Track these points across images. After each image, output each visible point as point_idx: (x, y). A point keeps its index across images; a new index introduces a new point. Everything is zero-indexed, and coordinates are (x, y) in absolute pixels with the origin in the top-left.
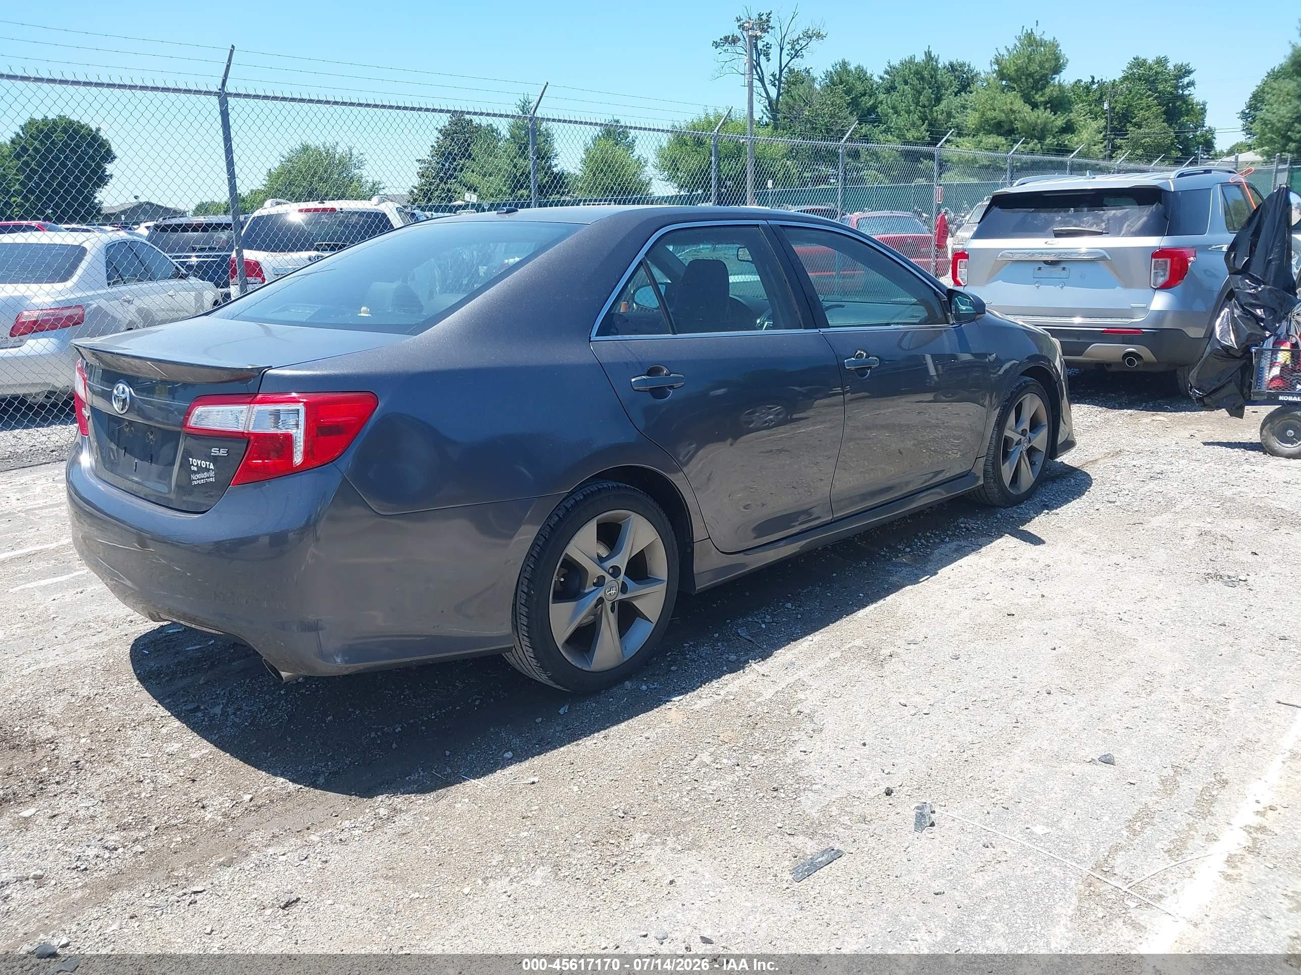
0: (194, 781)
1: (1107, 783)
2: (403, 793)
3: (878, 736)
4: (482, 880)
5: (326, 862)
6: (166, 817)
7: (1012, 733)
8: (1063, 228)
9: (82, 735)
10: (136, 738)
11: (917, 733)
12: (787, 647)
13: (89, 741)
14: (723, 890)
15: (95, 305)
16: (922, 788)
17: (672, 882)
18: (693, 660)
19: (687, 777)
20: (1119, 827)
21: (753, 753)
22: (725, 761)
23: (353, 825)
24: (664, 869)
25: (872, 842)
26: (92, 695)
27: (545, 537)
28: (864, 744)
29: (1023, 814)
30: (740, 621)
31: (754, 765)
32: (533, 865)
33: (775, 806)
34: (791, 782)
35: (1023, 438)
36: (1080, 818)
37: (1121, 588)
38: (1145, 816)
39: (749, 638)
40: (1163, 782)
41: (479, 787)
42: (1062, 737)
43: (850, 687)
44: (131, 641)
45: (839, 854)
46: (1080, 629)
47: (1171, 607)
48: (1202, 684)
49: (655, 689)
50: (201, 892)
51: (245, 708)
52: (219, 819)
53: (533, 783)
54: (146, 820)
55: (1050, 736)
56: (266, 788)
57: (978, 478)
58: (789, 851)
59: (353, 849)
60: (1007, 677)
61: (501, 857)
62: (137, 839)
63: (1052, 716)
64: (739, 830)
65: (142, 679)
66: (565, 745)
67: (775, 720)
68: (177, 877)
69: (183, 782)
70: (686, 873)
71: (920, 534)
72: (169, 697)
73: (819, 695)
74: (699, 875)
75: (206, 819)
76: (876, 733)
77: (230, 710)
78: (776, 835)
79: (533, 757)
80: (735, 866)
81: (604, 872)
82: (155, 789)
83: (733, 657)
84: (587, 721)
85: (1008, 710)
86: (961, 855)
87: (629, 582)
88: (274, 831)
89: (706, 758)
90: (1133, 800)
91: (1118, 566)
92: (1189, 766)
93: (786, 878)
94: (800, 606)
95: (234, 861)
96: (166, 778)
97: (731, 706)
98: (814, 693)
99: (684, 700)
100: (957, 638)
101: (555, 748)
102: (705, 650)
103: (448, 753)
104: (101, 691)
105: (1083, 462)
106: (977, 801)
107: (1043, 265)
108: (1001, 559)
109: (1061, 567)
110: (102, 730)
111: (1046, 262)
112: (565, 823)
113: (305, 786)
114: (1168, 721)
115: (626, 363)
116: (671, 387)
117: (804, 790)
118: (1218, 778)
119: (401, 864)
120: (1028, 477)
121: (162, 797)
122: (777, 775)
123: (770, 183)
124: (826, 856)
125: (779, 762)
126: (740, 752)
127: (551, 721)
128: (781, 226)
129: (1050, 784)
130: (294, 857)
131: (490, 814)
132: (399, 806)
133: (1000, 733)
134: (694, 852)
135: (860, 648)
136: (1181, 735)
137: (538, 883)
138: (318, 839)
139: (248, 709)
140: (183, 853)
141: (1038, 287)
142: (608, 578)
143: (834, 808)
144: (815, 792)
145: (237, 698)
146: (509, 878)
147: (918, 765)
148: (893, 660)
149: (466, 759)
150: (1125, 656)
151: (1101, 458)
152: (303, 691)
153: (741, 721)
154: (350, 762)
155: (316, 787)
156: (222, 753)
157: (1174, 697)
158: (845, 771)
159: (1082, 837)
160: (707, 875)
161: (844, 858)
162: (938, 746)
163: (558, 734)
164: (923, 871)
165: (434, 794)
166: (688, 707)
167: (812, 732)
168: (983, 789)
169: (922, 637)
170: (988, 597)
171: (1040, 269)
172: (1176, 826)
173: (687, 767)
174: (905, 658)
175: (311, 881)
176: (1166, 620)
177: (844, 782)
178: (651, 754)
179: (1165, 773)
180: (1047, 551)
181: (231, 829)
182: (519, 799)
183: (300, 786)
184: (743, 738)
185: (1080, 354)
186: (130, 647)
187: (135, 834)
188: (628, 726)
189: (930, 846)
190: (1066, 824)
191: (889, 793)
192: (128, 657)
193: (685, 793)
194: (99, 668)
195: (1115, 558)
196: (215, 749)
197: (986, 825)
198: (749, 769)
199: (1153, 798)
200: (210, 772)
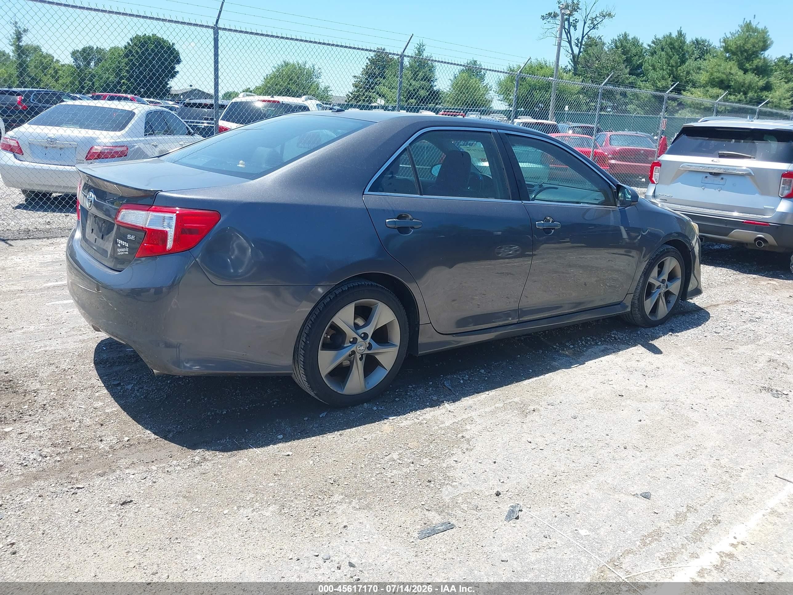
0: (102, 425)
1: (640, 510)
2: (212, 450)
3: (505, 459)
4: (237, 507)
5: (155, 482)
6: (80, 443)
7: (592, 469)
8: (725, 152)
9: (53, 390)
10: (80, 395)
11: (530, 460)
12: (471, 396)
13: (55, 394)
14: (374, 537)
15: (137, 147)
16: (520, 495)
17: (345, 527)
18: (411, 396)
19: (380, 466)
20: (636, 539)
21: (424, 457)
22: (406, 460)
23: (178, 464)
24: (345, 518)
25: (475, 523)
26: (67, 368)
27: (320, 310)
28: (495, 462)
29: (577, 521)
30: (449, 377)
31: (423, 464)
32: (269, 503)
33: (425, 491)
34: (440, 478)
35: (662, 284)
36: (613, 529)
37: (701, 388)
38: (657, 535)
39: (450, 387)
40: (677, 515)
41: (256, 453)
42: (622, 477)
43: (500, 426)
44: (99, 342)
45: (452, 527)
46: (662, 411)
47: (729, 405)
48: (729, 457)
49: (382, 410)
50: (81, 488)
51: (145, 388)
52: (107, 448)
53: (288, 455)
54: (69, 443)
55: (615, 475)
56: (138, 435)
57: (627, 307)
58: (423, 520)
59: (173, 477)
60: (602, 434)
61: (253, 496)
62: (59, 453)
63: (621, 462)
64: (397, 502)
65: (96, 363)
66: (316, 436)
67: (446, 439)
68: (73, 478)
69: (96, 425)
70: (356, 523)
71: (583, 338)
72: (107, 375)
73: (480, 428)
74: (363, 525)
75: (100, 448)
76: (505, 456)
77: (136, 388)
78: (419, 509)
79: (294, 440)
80: (386, 523)
81: (308, 514)
82: (80, 427)
83: (435, 398)
84: (334, 423)
85: (595, 455)
86: (528, 540)
87: (374, 344)
88: (134, 460)
89: (395, 456)
90: (652, 523)
91: (705, 374)
92: (698, 507)
93: (414, 536)
94: (489, 373)
95: (106, 474)
96: (88, 421)
97: (423, 427)
98: (477, 427)
99: (396, 419)
100: (581, 405)
101: (309, 437)
102: (420, 391)
103: (247, 430)
104: (73, 367)
105: (708, 305)
106: (552, 508)
107: (708, 175)
108: (630, 360)
109: (666, 370)
110: (64, 389)
111: (711, 173)
112: (297, 482)
113: (160, 437)
114: (697, 477)
115: (384, 210)
116: (413, 228)
117: (447, 484)
118: (715, 518)
119: (195, 490)
120: (663, 310)
121: (82, 431)
122: (434, 473)
123: (567, 108)
124: (444, 526)
125: (439, 465)
126: (417, 455)
127: (313, 421)
128: (506, 134)
129: (603, 505)
130: (138, 477)
131: (257, 469)
132: (207, 457)
133: (584, 468)
134: (366, 511)
135: (516, 403)
136: (702, 487)
137: (268, 514)
138: (156, 468)
139: (147, 388)
140: (80, 464)
141: (703, 189)
142: (359, 339)
143: (461, 498)
144: (453, 487)
145: (143, 382)
146: (252, 509)
147: (523, 480)
148: (535, 413)
149: (256, 435)
150: (686, 432)
151: (722, 304)
152: (180, 383)
153: (425, 437)
154: (190, 427)
155: (166, 439)
156: (123, 412)
157: (707, 462)
158: (476, 477)
159: (609, 541)
160: (368, 526)
161: (454, 530)
162: (541, 471)
163: (314, 429)
164: (500, 545)
165: (229, 453)
166: (397, 424)
167: (465, 450)
168: (559, 501)
169: (559, 401)
170: (610, 383)
171: (706, 177)
172: (674, 545)
173: (382, 460)
174: (542, 413)
175: (142, 492)
176: (723, 413)
177: (473, 483)
178: (364, 448)
179: (681, 510)
180: (661, 359)
181: (111, 455)
182: (277, 463)
183: (157, 437)
184: (422, 447)
185: (726, 235)
186: (97, 344)
187: (59, 450)
188: (357, 430)
189: (511, 531)
190: (602, 532)
191: (498, 494)
192: (94, 350)
193: (375, 475)
194: (76, 354)
195: (705, 369)
196: (120, 409)
197: (551, 524)
198: (418, 466)
199: (666, 524)
200: (112, 421)
